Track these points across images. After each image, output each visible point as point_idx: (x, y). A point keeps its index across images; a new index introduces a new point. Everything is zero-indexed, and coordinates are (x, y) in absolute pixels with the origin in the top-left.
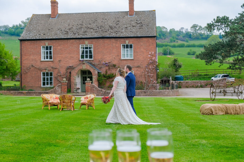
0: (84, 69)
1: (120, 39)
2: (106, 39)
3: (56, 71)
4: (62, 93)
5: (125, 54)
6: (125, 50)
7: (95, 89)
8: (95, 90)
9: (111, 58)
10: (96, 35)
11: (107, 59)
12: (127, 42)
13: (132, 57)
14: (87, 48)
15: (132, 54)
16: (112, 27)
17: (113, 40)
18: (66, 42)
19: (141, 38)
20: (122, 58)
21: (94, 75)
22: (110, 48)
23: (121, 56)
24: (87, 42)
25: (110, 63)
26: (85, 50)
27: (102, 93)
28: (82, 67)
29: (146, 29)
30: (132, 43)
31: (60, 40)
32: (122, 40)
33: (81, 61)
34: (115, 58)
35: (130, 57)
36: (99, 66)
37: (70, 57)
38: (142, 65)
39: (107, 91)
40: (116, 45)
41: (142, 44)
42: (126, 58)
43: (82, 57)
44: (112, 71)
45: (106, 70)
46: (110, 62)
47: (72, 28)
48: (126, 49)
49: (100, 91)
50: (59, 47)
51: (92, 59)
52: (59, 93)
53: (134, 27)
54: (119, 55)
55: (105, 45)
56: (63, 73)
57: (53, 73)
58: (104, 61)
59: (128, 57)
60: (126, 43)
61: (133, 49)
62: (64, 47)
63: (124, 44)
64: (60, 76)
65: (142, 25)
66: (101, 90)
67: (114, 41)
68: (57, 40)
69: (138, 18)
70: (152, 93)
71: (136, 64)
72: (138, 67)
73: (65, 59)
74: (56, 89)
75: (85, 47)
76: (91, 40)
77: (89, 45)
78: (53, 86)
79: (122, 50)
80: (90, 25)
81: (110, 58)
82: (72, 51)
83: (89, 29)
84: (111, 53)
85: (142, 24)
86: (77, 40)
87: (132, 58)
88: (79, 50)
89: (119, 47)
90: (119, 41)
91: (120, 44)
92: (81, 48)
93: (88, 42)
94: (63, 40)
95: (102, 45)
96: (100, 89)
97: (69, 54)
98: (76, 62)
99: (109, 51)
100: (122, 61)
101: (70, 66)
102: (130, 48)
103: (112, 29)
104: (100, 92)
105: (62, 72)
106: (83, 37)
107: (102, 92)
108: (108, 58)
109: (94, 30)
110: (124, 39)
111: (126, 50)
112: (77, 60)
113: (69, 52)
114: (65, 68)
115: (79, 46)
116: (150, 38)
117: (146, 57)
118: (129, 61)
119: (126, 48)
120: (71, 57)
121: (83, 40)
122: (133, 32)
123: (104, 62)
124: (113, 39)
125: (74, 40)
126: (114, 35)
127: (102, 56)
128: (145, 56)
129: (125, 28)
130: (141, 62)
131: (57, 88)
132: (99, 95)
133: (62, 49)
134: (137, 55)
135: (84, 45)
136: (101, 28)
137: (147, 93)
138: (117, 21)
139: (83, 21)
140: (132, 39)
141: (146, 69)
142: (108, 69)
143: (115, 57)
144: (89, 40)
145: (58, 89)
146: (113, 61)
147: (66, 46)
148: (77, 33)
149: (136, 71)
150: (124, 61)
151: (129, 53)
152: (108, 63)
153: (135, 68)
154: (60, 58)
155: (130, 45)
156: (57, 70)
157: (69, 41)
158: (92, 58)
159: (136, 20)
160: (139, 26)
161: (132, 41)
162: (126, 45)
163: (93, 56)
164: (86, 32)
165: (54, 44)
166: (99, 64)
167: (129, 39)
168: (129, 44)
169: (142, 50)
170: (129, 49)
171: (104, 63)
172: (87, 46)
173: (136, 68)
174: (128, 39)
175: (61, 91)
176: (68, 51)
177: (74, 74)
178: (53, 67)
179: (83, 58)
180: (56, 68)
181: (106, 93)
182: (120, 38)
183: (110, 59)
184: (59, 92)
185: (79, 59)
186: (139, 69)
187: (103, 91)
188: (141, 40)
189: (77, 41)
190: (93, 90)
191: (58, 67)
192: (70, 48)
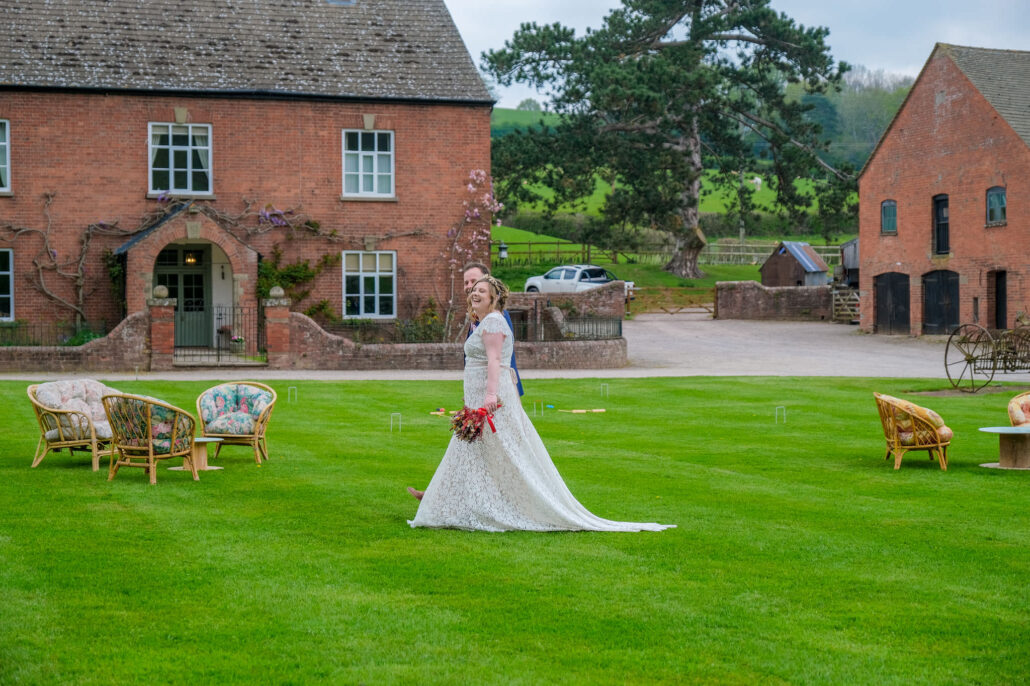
0: (192, 239)
1: (338, 105)
2: (273, 103)
3: (30, 246)
4: (150, 355)
5: (357, 176)
6: (357, 155)
7: (311, 335)
8: (311, 340)
9: (298, 191)
10: (222, 82)
11: (276, 194)
12: (369, 120)
13: (389, 192)
14: (181, 140)
15: (389, 176)
16: (277, 47)
17: (307, 111)
18: (79, 106)
19: (430, 109)
20: (346, 194)
21: (240, 271)
22: (292, 145)
23: (341, 185)
24: (182, 111)
25: (290, 213)
26: (172, 149)
27: (343, 357)
28: (186, 230)
29: (435, 65)
30: (389, 127)
31: (48, 96)
32: (348, 111)
33: (154, 200)
34: (317, 192)
35: (379, 192)
36: (243, 226)
37: (102, 178)
38: (433, 227)
39: (365, 347)
40: (321, 133)
41: (432, 133)
42: (363, 194)
43: (161, 181)
44: (304, 250)
45: (275, 247)
46: (293, 207)
47: (86, 38)
48: (361, 153)
49: (335, 346)
50: (43, 130)
51: (209, 193)
52: (137, 355)
53: (379, 54)
54: (332, 179)
55: (270, 128)
56: (68, 257)
57: (15, 255)
58: (265, 205)
59: (372, 189)
60: (363, 128)
61: (392, 153)
62: (70, 130)
63: (357, 128)
64: (53, 269)
65: (409, 47)
66: (340, 343)
67: (310, 114)
68: (35, 95)
69: (374, 11)
70: (557, 353)
71: (407, 224)
72: (415, 235)
73: (76, 187)
74: (119, 337)
75: (175, 137)
76: (201, 103)
77: (190, 126)
78: (11, 319)
79: (347, 155)
80: (168, 28)
81: (293, 191)
82: (110, 151)
83: (171, 48)
84: (295, 168)
85: (406, 44)
86: (132, 100)
87: (391, 195)
88: (147, 146)
89: (334, 144)
90: (331, 114)
91: (336, 126)
92: (154, 136)
93: (190, 111)
94: (63, 96)
95: (253, 128)
96: (334, 337)
97: (95, 164)
98: (133, 206)
99: (287, 158)
100: (348, 207)
101: (103, 222)
102: (379, 150)
103: (284, 58)
104: (333, 352)
105: (60, 254)
106: (166, 86)
107: (341, 353)
108: (285, 192)
109: (199, 54)
110: (357, 106)
111: (364, 157)
112: (133, 198)
113: (92, 157)
114: (75, 233)
115: (146, 129)
116: (467, 109)
117: (453, 190)
118: (379, 207)
119: (364, 149)
120: (105, 182)
121: (162, 99)
122: (384, 78)
123: (267, 208)
124: (308, 104)
125: (118, 100)
126: (302, 85)
127: (252, 181)
128: (446, 187)
129: (338, 54)
130: (430, 212)
131: (125, 331)
132: (329, 364)
133: (61, 140)
134: (413, 182)
135: (171, 125)
136: (229, 48)
137: (539, 355)
138: (289, 21)
139: (125, 11)
140: (391, 107)
141: (452, 245)
142: (285, 243)
143: (313, 185)
144: (193, 101)
145: (131, 339)
146: (305, 206)
147: (81, 124)
148: (122, 65)
149: (409, 252)
150: (354, 206)
151: (376, 173)
152: (285, 213)
153: (403, 239)
154: (51, 183)
155: (379, 135)
156: (34, 240)
157: (92, 101)
158: (205, 187)
159: (369, 22)
160: (398, 51)
161: (390, 118)
162: (363, 134)
163: (215, 180)
164: (167, 64)
165: (19, 115)
166: (240, 219)
167: (376, 107)
168: (376, 132)
169: (433, 158)
170: (375, 154)
171: (268, 214)
172: (181, 133)
173: (409, 238)
174: (370, 107)
175: (149, 347)
176: (91, 151)
177: (144, 262)
178: (15, 228)
179: (166, 187)
180: (28, 233)
181: (361, 353)
182: (336, 102)
183: (292, 194)
184: (134, 352)
185: (146, 192)
186: (420, 246)
187: (347, 347)
188: (430, 117)
189: (138, 104)
190: (303, 342)
191: (40, 227)
192: (102, 134)
